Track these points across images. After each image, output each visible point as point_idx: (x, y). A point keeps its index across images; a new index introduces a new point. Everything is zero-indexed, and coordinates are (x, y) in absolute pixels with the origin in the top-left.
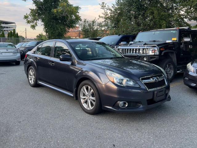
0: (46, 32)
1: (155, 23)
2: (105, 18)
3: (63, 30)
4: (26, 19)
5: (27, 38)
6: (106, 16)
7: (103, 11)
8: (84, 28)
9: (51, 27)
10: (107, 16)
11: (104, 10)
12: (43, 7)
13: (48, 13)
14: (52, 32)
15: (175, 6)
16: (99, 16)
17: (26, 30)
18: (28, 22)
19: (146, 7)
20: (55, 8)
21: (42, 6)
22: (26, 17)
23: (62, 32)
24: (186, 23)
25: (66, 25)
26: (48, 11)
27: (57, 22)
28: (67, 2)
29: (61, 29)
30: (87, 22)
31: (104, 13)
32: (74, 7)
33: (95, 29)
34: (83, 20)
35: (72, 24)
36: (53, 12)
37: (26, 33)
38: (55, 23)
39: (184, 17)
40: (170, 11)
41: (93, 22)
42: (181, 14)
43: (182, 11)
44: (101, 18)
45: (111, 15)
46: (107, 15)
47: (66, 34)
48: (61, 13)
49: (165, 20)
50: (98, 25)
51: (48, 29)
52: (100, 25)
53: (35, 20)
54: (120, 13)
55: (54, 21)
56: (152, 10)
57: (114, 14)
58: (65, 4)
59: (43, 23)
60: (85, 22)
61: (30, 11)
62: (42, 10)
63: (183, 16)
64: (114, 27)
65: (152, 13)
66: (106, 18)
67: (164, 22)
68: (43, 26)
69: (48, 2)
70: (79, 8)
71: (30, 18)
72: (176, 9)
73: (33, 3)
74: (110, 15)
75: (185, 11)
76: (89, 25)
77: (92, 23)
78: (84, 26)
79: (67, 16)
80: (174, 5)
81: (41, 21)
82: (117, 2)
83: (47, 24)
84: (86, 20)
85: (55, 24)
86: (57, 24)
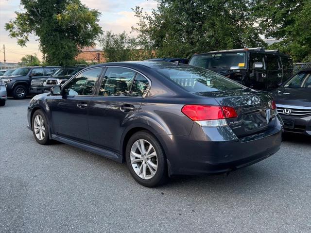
0: (44, 51)
1: (217, 40)
2: (141, 31)
3: (73, 49)
4: (9, 31)
5: (6, 62)
6: (142, 27)
7: (138, 20)
8: (107, 46)
9: (52, 44)
10: (145, 28)
11: (139, 18)
12: (38, 11)
13: (47, 21)
14: (54, 52)
15: (246, 16)
16: (132, 28)
17: (4, 48)
18: (13, 35)
19: (204, 16)
20: (58, 13)
21: (37, 9)
22: (9, 27)
23: (71, 52)
24: (261, 41)
25: (77, 40)
26: (47, 18)
27: (62, 36)
28: (78, 3)
29: (69, 48)
30: (113, 36)
31: (140, 23)
32: (91, 12)
33: (125, 48)
34: (105, 34)
35: (86, 40)
36: (56, 19)
37: (4, 53)
38: (59, 38)
39: (259, 31)
40: (239, 23)
41: (122, 37)
42: (254, 26)
43: (257, 22)
44: (135, 31)
45: (150, 27)
46: (144, 26)
47: (77, 55)
48: (69, 20)
49: (231, 35)
50: (129, 42)
51: (47, 47)
52: (132, 42)
53: (25, 32)
54: (164, 24)
55: (57, 33)
56: (213, 21)
57: (156, 25)
58: (76, 7)
59: (39, 38)
60: (109, 36)
61: (16, 16)
62: (36, 15)
63: (257, 30)
64: (156, 46)
65: (213, 25)
66: (143, 32)
67: (231, 39)
68: (38, 41)
69: (47, 3)
70: (99, 13)
71: (16, 29)
72: (247, 19)
73: (21, 4)
74: (148, 26)
75: (260, 22)
76: (116, 42)
77: (119, 38)
78: (108, 43)
79: (79, 26)
80: (245, 13)
81: (35, 33)
82: (160, 6)
83: (46, 39)
84: (110, 33)
85: (59, 40)
86: (62, 38)
